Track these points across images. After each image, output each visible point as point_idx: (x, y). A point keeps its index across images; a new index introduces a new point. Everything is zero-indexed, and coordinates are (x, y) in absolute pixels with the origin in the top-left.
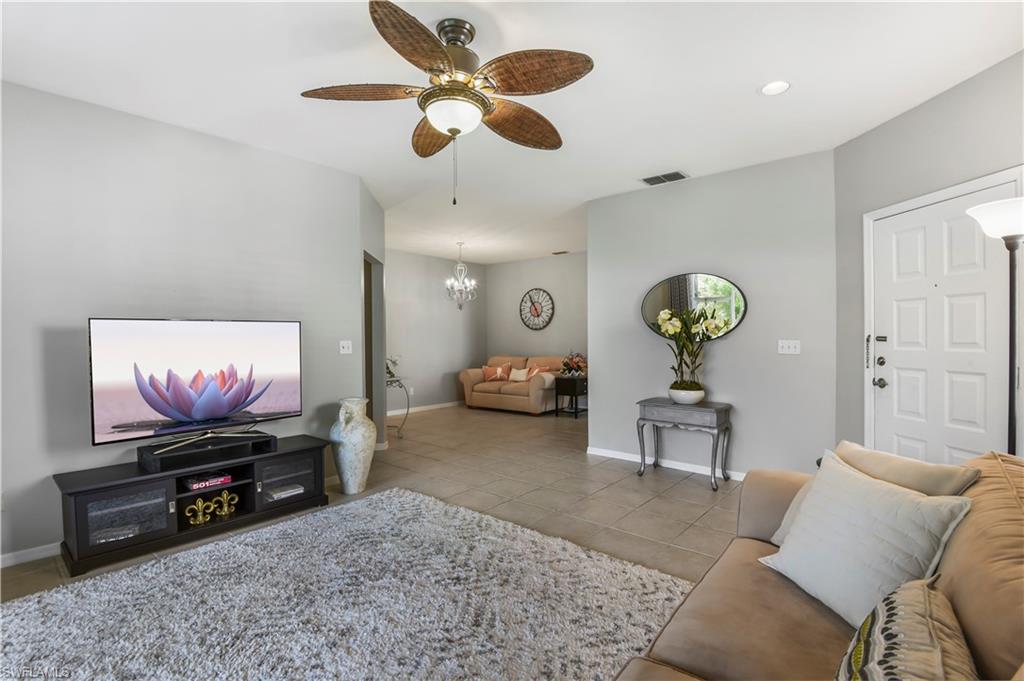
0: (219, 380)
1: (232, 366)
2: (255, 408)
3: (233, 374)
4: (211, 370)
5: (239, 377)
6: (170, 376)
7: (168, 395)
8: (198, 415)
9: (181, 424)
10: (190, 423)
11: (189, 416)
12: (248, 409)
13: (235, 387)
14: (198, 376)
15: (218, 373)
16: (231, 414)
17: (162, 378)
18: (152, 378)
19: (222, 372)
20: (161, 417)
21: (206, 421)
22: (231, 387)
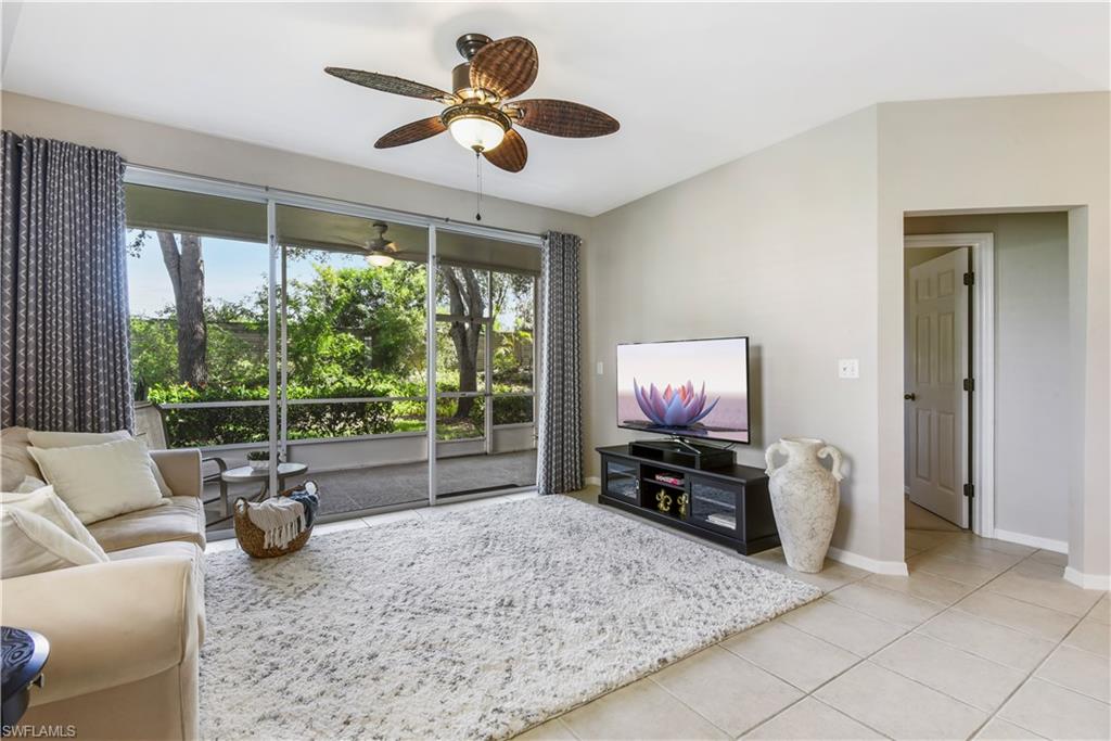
0: (681, 395)
1: (689, 383)
2: (705, 421)
3: (690, 389)
4: (676, 386)
5: (695, 392)
6: (653, 389)
7: (651, 402)
8: (668, 422)
9: (658, 426)
10: (663, 427)
11: (663, 421)
12: (701, 421)
13: (692, 401)
14: (668, 390)
15: (680, 387)
16: (688, 424)
17: (648, 390)
18: (643, 389)
19: (683, 387)
20: (648, 419)
21: (673, 427)
22: (689, 401)
